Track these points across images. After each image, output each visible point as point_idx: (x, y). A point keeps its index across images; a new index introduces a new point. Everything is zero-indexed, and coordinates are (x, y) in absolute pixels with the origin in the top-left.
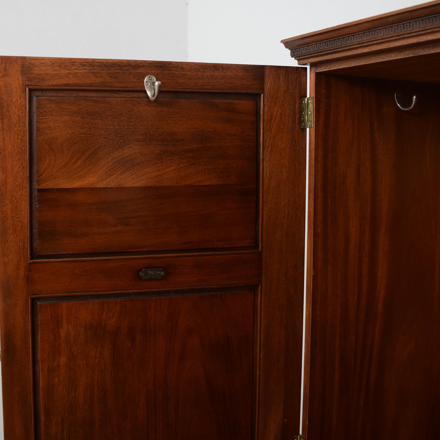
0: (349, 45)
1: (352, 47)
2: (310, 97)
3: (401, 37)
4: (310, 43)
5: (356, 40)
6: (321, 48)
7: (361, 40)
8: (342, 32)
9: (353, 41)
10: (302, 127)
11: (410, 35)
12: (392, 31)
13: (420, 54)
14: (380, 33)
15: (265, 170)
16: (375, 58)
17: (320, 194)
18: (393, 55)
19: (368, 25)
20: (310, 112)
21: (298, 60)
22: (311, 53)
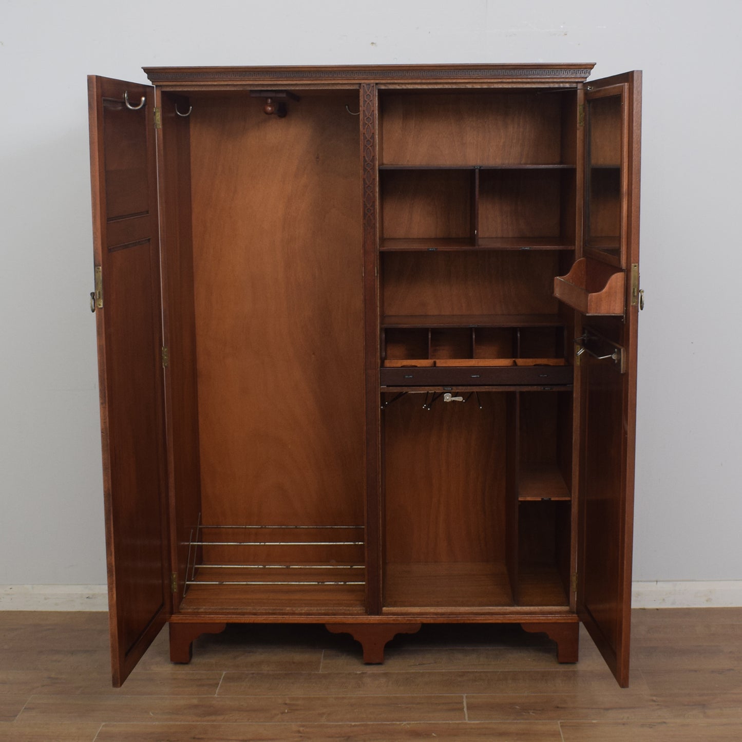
20: (157, 118)
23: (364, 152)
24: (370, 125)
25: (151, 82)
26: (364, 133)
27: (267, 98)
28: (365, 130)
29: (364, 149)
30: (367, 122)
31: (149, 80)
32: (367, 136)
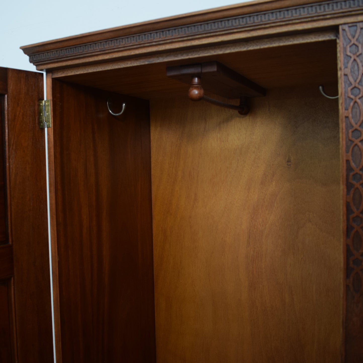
0: (91, 52)
1: (94, 54)
2: (47, 100)
3: (142, 45)
4: (50, 50)
5: (98, 48)
6: (61, 55)
7: (103, 47)
8: (85, 40)
9: (95, 49)
10: (41, 127)
11: (151, 44)
12: (134, 40)
13: (154, 62)
14: (122, 42)
15: (11, 166)
16: (112, 66)
17: (59, 187)
18: (129, 63)
19: (111, 34)
20: (47, 114)
21: (36, 65)
22: (51, 59)
23: (347, 152)
24: (358, 101)
25: (35, 67)
26: (347, 117)
27: (193, 76)
28: (350, 110)
29: (347, 147)
30: (352, 97)
31: (32, 64)
32: (353, 121)
